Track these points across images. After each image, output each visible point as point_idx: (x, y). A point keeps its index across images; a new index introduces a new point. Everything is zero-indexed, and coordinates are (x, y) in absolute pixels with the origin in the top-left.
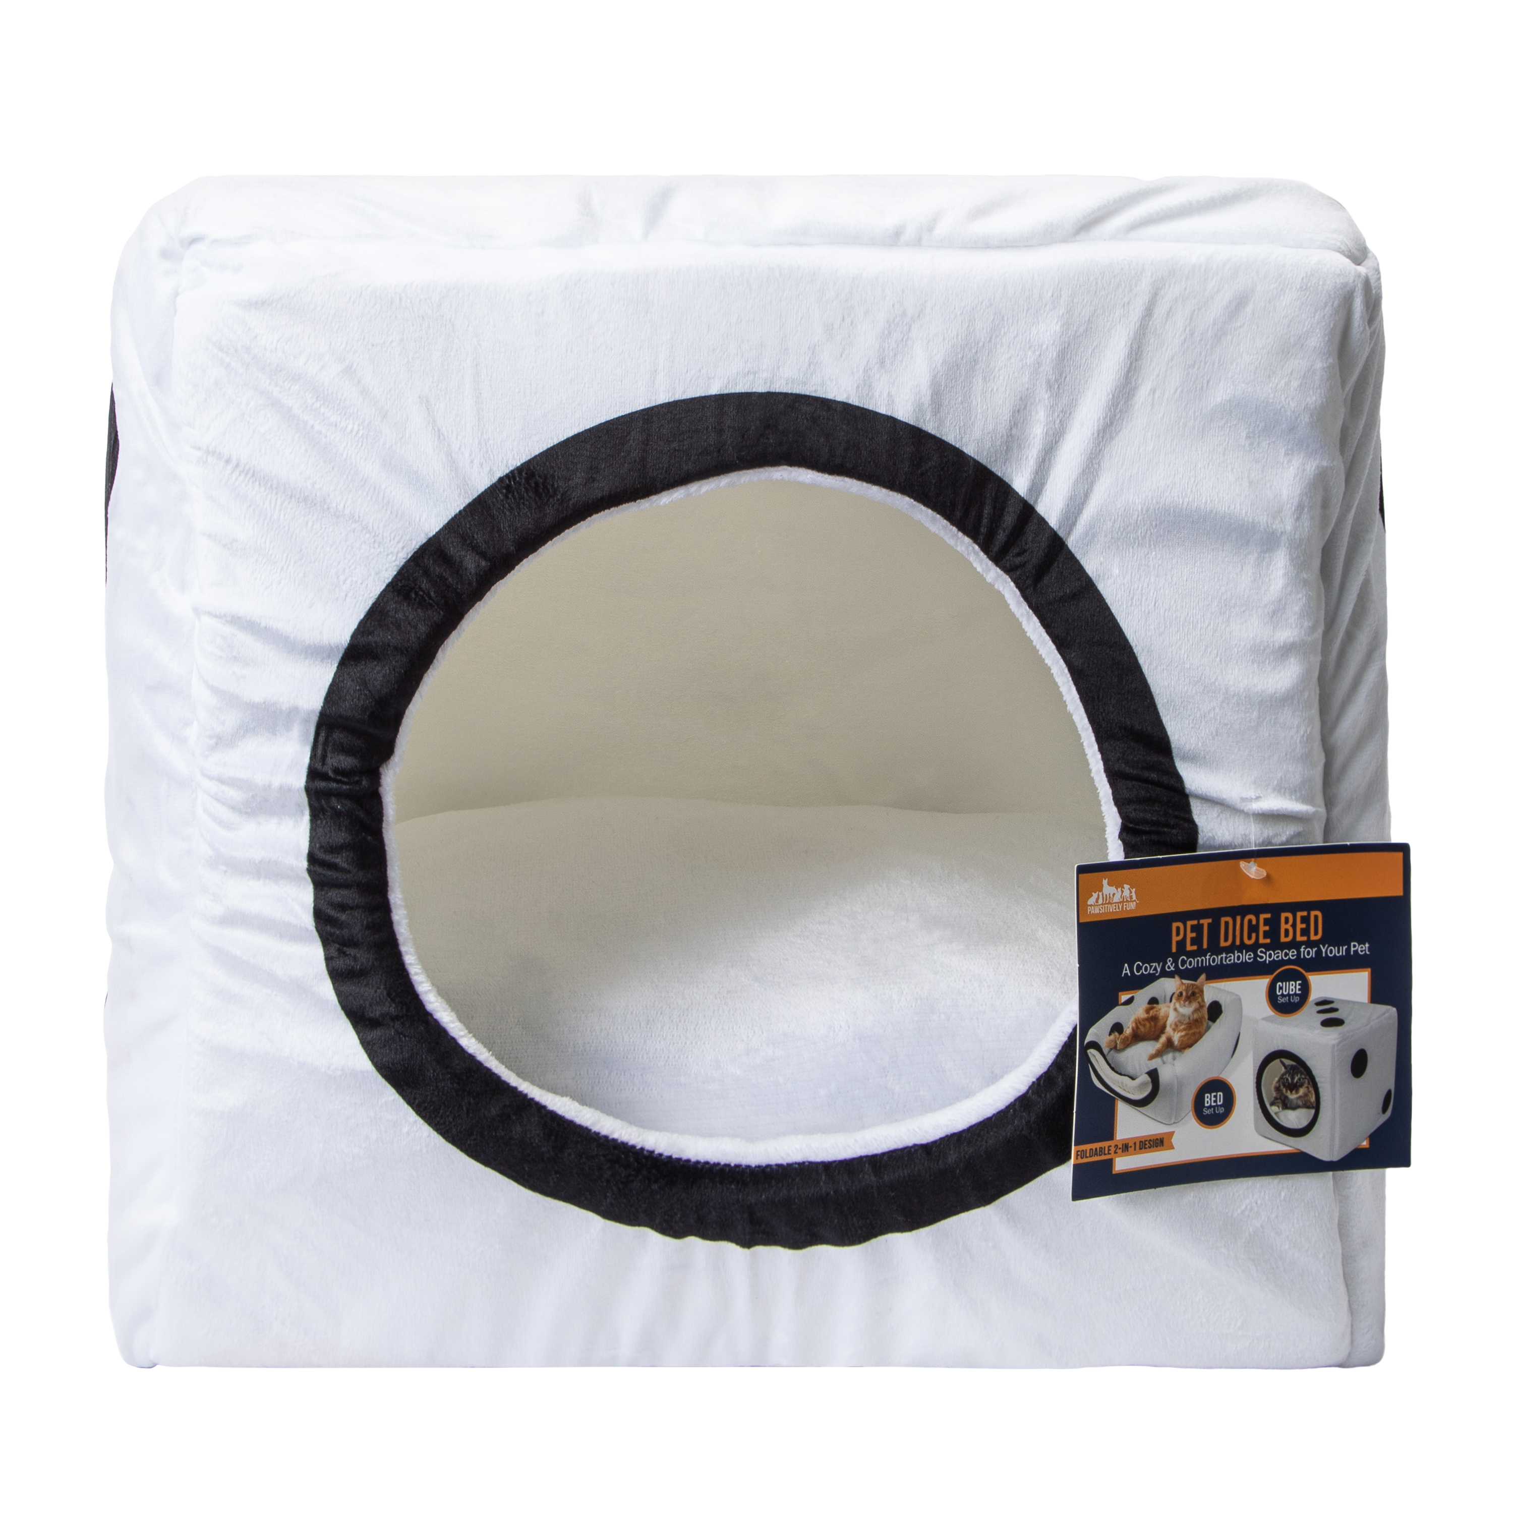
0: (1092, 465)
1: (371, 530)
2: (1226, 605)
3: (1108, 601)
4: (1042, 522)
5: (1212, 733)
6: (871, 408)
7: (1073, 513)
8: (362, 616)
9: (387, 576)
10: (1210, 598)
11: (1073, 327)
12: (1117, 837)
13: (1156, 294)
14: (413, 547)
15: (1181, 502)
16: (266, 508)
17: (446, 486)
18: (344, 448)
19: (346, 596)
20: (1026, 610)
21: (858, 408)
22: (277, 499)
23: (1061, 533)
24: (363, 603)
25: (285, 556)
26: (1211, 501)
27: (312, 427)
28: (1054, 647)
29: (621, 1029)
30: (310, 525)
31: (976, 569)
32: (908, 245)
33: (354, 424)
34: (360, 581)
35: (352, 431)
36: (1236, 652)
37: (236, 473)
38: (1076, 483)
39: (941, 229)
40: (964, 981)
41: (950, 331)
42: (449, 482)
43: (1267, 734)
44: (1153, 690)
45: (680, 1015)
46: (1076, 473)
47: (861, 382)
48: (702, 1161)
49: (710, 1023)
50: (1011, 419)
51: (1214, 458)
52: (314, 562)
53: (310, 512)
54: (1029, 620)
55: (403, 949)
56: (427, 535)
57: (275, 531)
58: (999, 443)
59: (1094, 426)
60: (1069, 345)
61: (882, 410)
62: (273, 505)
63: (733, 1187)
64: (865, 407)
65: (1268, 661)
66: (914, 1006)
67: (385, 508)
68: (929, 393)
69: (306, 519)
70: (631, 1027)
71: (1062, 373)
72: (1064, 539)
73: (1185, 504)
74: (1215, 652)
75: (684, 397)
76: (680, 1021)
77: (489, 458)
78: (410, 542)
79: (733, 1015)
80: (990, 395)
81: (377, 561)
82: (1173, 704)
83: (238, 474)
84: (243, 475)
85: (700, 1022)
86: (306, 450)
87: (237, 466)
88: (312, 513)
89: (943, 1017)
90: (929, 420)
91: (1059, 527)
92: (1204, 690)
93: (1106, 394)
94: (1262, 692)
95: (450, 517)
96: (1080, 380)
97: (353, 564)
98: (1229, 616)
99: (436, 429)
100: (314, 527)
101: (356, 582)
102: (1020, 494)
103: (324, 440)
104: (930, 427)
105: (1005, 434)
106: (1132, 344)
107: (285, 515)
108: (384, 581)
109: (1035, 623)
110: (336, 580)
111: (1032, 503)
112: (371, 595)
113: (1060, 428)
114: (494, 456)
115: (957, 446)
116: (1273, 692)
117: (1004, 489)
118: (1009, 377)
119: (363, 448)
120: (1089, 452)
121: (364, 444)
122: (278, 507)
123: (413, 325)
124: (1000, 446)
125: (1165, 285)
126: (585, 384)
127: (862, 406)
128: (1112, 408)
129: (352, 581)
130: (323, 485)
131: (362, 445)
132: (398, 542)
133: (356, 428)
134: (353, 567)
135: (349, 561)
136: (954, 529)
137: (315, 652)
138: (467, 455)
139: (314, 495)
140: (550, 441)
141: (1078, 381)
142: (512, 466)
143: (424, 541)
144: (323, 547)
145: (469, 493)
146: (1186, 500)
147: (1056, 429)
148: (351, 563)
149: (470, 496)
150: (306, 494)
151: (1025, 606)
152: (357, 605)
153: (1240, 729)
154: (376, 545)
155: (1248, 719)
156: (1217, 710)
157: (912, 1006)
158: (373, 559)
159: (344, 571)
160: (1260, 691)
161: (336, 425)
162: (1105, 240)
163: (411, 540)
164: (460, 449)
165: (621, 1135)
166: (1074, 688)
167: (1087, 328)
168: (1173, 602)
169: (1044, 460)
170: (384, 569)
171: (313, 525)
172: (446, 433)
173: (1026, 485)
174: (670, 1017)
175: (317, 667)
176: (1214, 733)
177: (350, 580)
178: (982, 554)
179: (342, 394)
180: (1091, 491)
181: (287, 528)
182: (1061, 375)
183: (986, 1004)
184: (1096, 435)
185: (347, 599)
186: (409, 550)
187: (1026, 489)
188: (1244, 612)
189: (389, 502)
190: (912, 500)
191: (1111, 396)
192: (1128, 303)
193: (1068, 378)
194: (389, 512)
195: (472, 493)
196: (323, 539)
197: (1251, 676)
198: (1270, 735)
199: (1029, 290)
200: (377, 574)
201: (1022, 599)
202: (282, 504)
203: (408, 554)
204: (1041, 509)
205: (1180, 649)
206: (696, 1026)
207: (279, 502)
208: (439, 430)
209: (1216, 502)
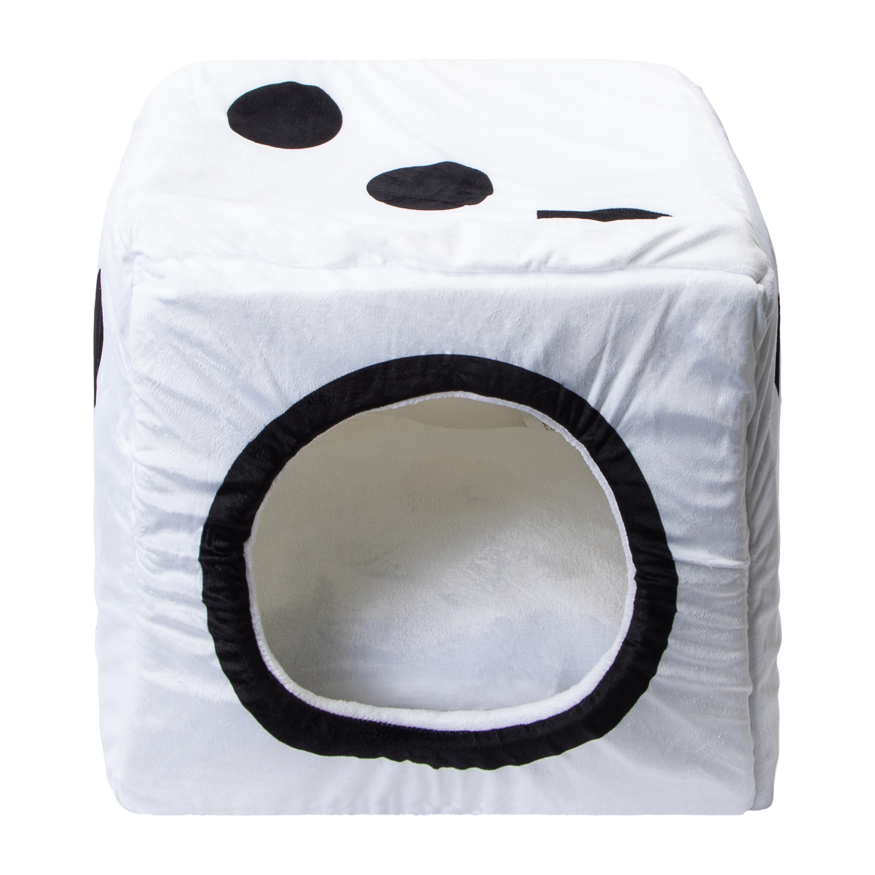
0: (631, 391)
1: (234, 424)
2: (697, 464)
3: (637, 461)
4: (603, 419)
5: (688, 528)
6: (510, 363)
7: (620, 415)
8: (230, 468)
9: (243, 445)
10: (689, 460)
11: (624, 320)
12: (633, 579)
13: (670, 303)
14: (257, 433)
15: (677, 412)
16: (174, 408)
17: (275, 401)
18: (219, 377)
19: (220, 456)
20: (592, 462)
21: (503, 363)
22: (180, 403)
23: (613, 426)
24: (230, 460)
25: (184, 435)
26: (692, 412)
27: (201, 366)
28: (607, 482)
29: (371, 632)
30: (199, 418)
31: (566, 440)
32: (533, 271)
33: (224, 367)
34: (228, 448)
35: (223, 370)
36: (701, 487)
37: (157, 390)
38: (622, 401)
39: (552, 262)
40: (553, 605)
41: (555, 322)
42: (276, 400)
43: (717, 528)
44: (658, 507)
45: (403, 622)
46: (622, 396)
47: (505, 350)
48: (412, 727)
49: (419, 626)
50: (588, 367)
51: (695, 388)
52: (202, 438)
53: (199, 411)
54: (594, 466)
55: (257, 638)
56: (264, 425)
57: (179, 421)
58: (580, 380)
59: (633, 371)
60: (621, 329)
61: (516, 364)
62: (178, 406)
63: (428, 742)
64: (507, 362)
65: (718, 492)
66: (526, 621)
67: (241, 411)
68: (542, 355)
69: (197, 414)
70: (376, 631)
71: (617, 343)
72: (615, 428)
73: (679, 413)
74: (691, 487)
75: (406, 356)
76: (403, 625)
77: (299, 387)
78: (255, 430)
79: (432, 621)
80: (576, 356)
81: (237, 437)
82: (668, 514)
83: (159, 390)
84: (161, 391)
85: (414, 626)
86: (198, 380)
87: (159, 386)
88: (200, 412)
89: (541, 627)
90: (542, 369)
91: (612, 423)
92: (684, 507)
93: (640, 355)
94: (715, 507)
95: (277, 417)
96: (627, 347)
97: (224, 439)
98: (699, 469)
99: (269, 371)
100: (202, 419)
101: (226, 448)
102: (591, 405)
103: (208, 373)
104: (542, 372)
105: (584, 375)
106: (656, 329)
107: (185, 412)
108: (241, 449)
109: (597, 468)
110: (214, 447)
111: (597, 410)
112: (234, 456)
113: (614, 372)
114: (301, 386)
115: (557, 381)
116: (721, 508)
117: (582, 403)
118: (587, 345)
119: (229, 379)
120: (630, 384)
121: (230, 377)
122: (181, 408)
123: (256, 316)
124: (581, 382)
125: (674, 298)
126: (351, 349)
127: (505, 362)
128: (644, 362)
129: (223, 448)
130: (207, 400)
131: (228, 377)
132: (249, 430)
133: (225, 369)
134: (223, 441)
135: (222, 437)
136: (555, 422)
137: (203, 487)
138: (286, 385)
139: (201, 405)
140: (332, 378)
141: (626, 347)
142: (311, 391)
143: (263, 428)
144: (207, 429)
145: (288, 404)
146: (680, 411)
147: (612, 373)
148: (222, 438)
149: (288, 406)
150: (197, 404)
151: (592, 460)
152: (227, 461)
153: (702, 526)
154: (237, 431)
155: (707, 521)
156: (691, 517)
157: (525, 621)
158: (235, 436)
159: (219, 442)
160: (713, 507)
161: (214, 366)
162: (644, 268)
163: (256, 429)
164: (282, 381)
165: (368, 717)
166: (616, 503)
167: (631, 321)
168: (670, 462)
169: (605, 388)
170: (241, 442)
171: (201, 418)
172: (275, 373)
173: (594, 402)
174: (398, 624)
175: (204, 494)
176: (689, 528)
177: (222, 447)
178: (569, 433)
179: (218, 352)
180: (630, 405)
181: (185, 419)
182: (616, 345)
183: (563, 620)
184: (634, 376)
185: (221, 457)
186: (255, 434)
187: (594, 403)
188: (706, 467)
189: (243, 407)
190: (531, 408)
191: (643, 356)
192: (655, 308)
193: (620, 346)
194: (244, 413)
195: (289, 405)
196: (207, 425)
197: (709, 500)
198: (719, 529)
199: (600, 301)
200: (237, 444)
201: (590, 457)
202: (183, 406)
203: (254, 437)
204: (602, 412)
205: (673, 486)
206: (412, 628)
207: (182, 405)
208: (271, 371)
209: (695, 412)
